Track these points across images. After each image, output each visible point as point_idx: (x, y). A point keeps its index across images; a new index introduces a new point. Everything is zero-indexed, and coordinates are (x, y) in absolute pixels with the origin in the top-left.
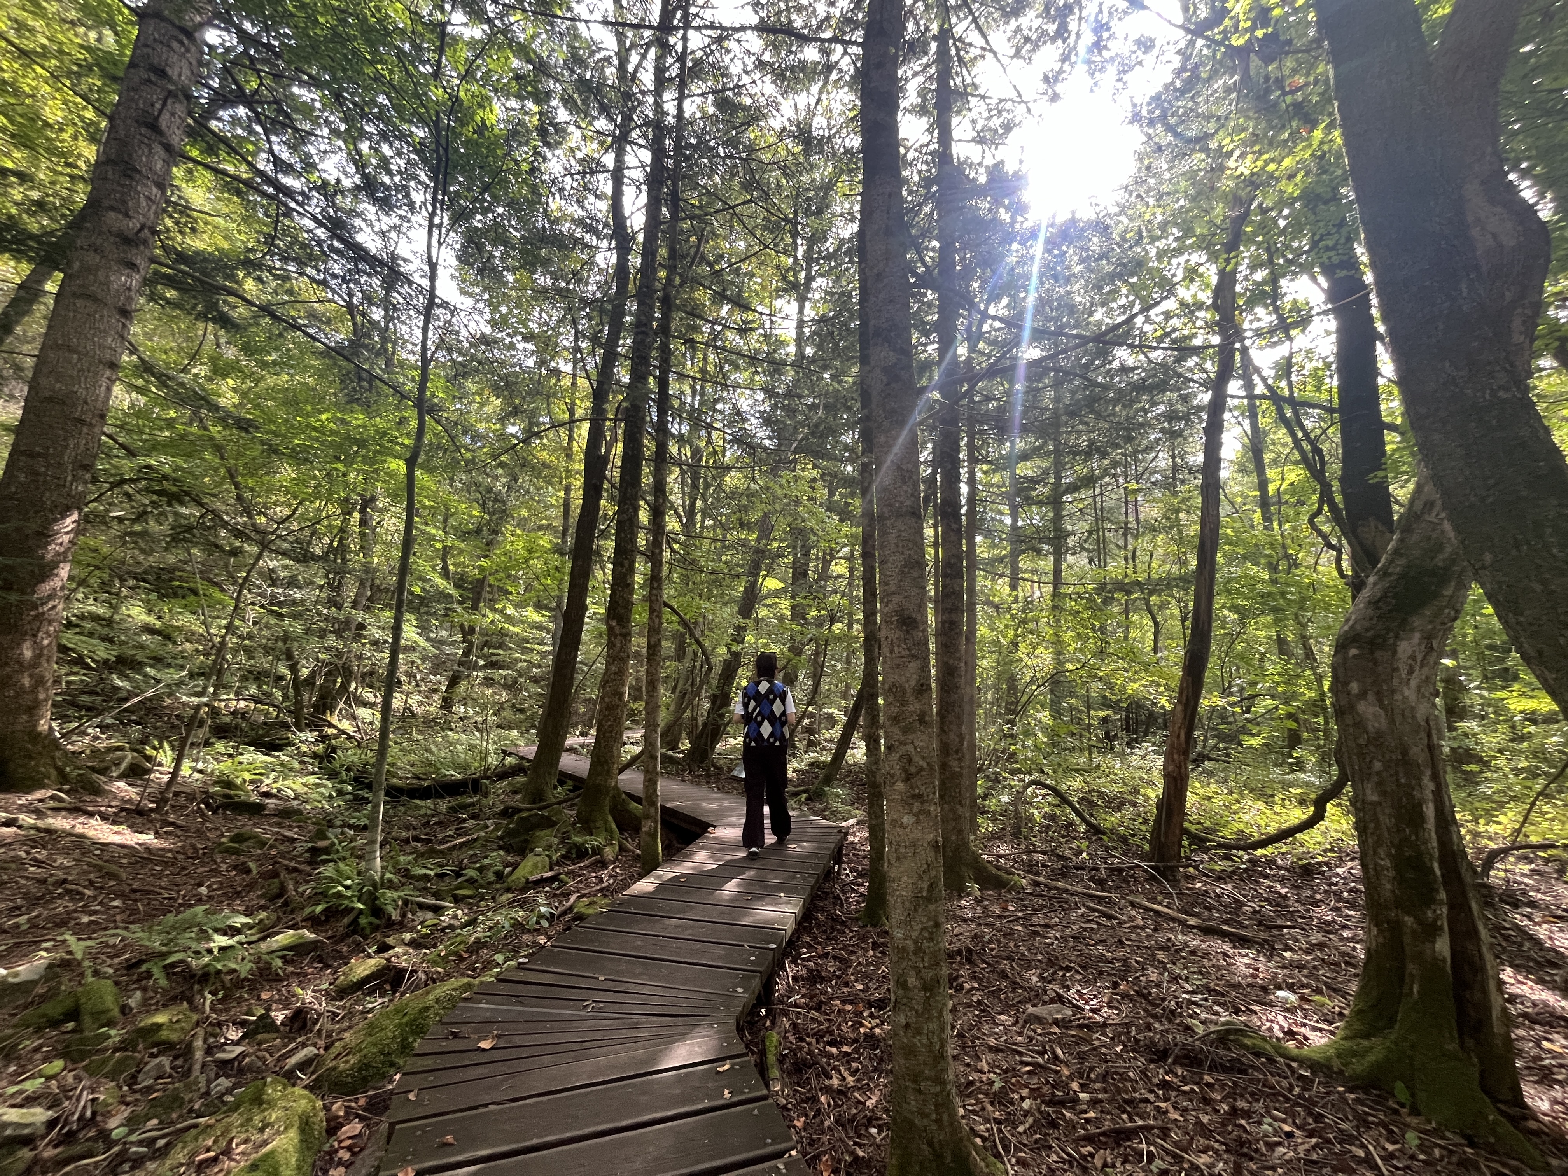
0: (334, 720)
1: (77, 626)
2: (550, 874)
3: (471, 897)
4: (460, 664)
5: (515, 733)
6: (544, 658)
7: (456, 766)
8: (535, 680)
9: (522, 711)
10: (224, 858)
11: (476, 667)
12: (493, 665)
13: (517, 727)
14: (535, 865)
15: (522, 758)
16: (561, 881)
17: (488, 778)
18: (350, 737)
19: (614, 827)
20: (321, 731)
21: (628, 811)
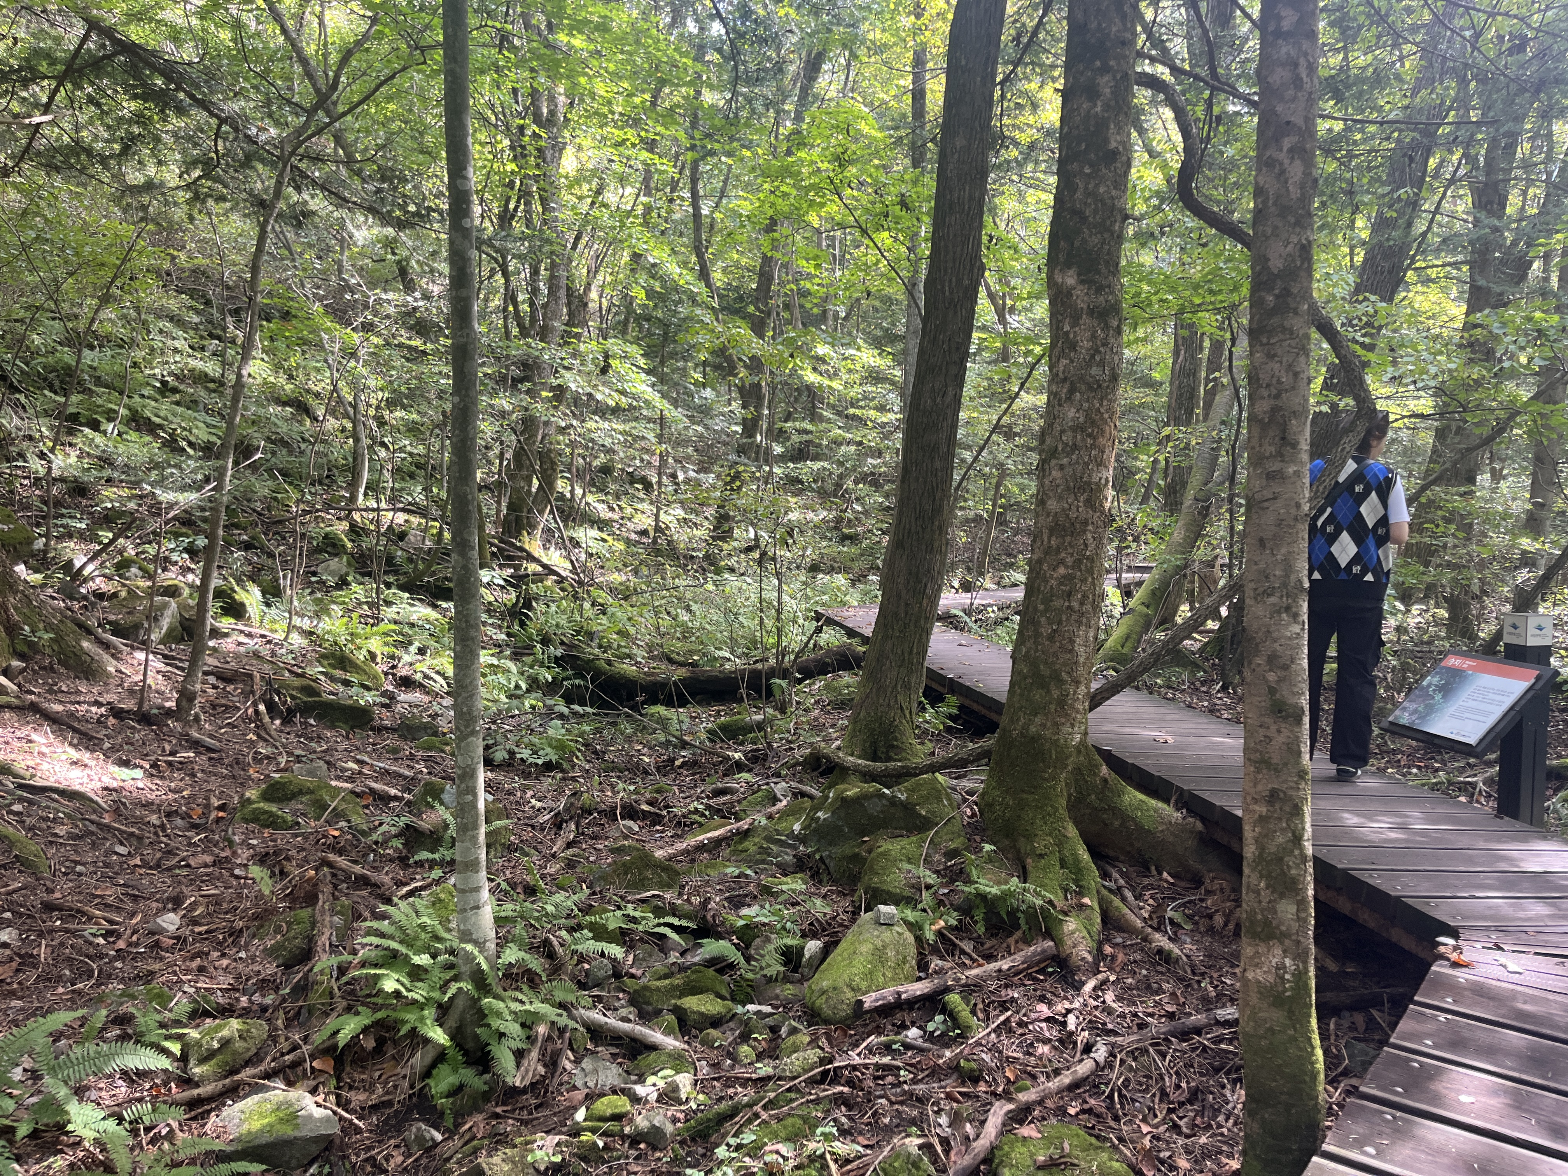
0: (535, 549)
1: (175, 390)
2: (920, 988)
3: (716, 1022)
4: (741, 450)
5: (841, 580)
6: (886, 437)
7: (733, 643)
8: (873, 480)
9: (852, 539)
10: (248, 835)
11: (768, 458)
12: (800, 454)
13: (846, 570)
14: (879, 954)
15: (851, 633)
16: (951, 1015)
17: (785, 674)
18: (561, 580)
19: (1086, 856)
20: (517, 568)
21: (1117, 811)
